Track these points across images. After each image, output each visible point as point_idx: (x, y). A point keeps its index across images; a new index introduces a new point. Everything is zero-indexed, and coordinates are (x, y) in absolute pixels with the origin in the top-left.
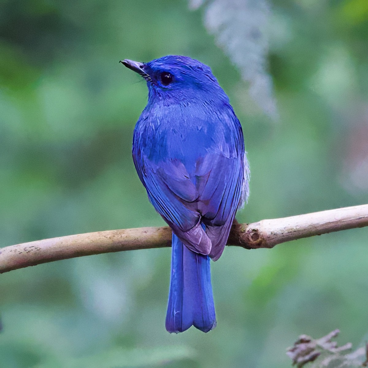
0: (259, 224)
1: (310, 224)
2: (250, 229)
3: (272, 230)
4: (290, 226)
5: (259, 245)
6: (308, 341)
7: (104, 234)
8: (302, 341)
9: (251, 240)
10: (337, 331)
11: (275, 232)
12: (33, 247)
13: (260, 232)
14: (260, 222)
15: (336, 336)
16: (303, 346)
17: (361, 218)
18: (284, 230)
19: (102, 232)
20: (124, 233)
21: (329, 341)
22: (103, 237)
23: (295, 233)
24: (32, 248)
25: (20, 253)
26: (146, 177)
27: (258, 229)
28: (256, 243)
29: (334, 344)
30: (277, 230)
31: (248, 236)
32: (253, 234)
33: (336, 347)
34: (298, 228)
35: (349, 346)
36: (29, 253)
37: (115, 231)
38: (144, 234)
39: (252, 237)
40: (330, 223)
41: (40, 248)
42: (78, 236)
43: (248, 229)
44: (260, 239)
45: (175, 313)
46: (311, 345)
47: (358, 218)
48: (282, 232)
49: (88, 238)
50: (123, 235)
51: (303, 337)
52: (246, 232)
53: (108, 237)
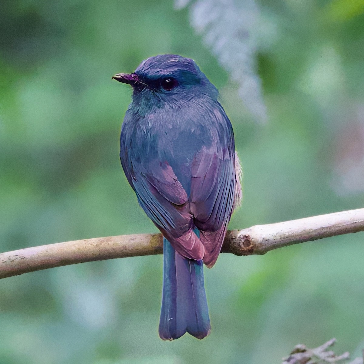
0: (251, 230)
1: (303, 229)
2: (241, 235)
3: (264, 236)
4: (282, 232)
5: (251, 252)
6: (304, 351)
7: (90, 242)
8: (298, 351)
9: (242, 246)
10: (334, 339)
11: (267, 238)
12: (17, 255)
13: (251, 238)
14: (252, 228)
15: (332, 345)
16: (298, 356)
17: (356, 223)
18: (277, 236)
19: (89, 240)
20: (111, 241)
21: (326, 350)
22: (90, 245)
23: (287, 239)
24: (17, 257)
25: (4, 262)
26: (136, 181)
27: (250, 235)
28: (247, 249)
29: (331, 353)
30: (269, 236)
31: (239, 242)
32: (244, 240)
33: (333, 356)
34: (290, 233)
35: (346, 355)
36: (13, 262)
37: (101, 238)
38: (132, 241)
39: (243, 244)
40: (323, 228)
41: (25, 257)
42: (64, 244)
43: (239, 235)
44: (251, 246)
45: (169, 320)
46: (307, 355)
47: (352, 222)
48: (274, 238)
49: (74, 245)
50: (110, 243)
51: (299, 346)
52: (237, 238)
53: (95, 244)
